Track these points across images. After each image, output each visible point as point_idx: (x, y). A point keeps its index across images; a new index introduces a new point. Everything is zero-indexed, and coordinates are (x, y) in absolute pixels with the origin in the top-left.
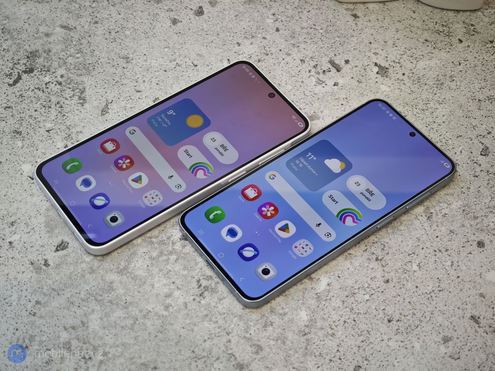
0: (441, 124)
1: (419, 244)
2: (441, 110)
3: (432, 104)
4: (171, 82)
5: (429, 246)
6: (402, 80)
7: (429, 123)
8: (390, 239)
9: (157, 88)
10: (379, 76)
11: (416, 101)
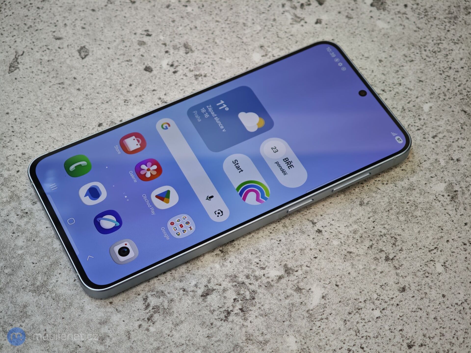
0: (460, 70)
1: (442, 234)
2: (458, 52)
3: (445, 45)
4: (102, 25)
5: (456, 237)
6: (405, 13)
7: (443, 69)
8: (403, 230)
9: (83, 34)
10: (374, 9)
11: (424, 40)
